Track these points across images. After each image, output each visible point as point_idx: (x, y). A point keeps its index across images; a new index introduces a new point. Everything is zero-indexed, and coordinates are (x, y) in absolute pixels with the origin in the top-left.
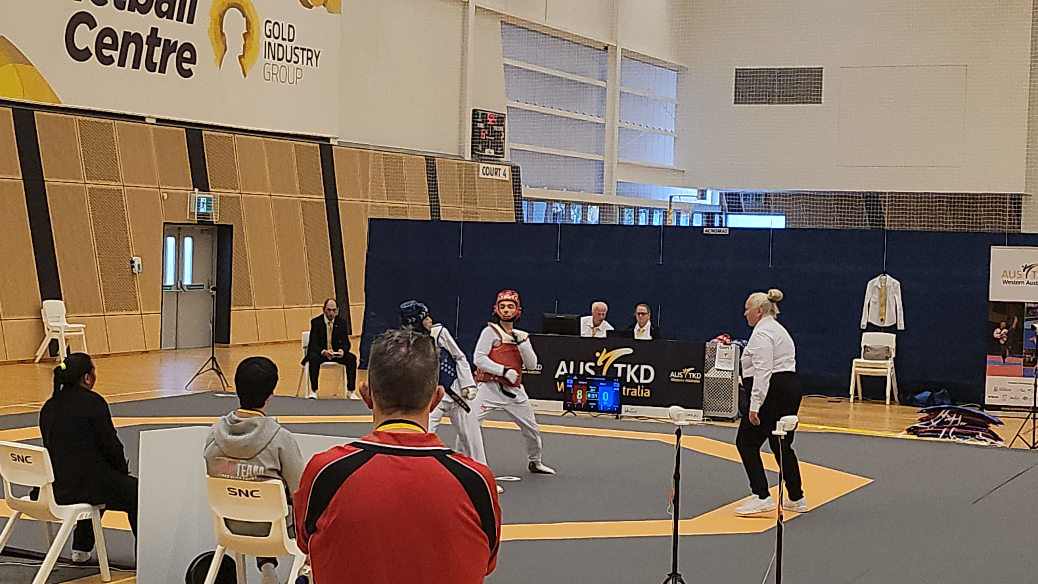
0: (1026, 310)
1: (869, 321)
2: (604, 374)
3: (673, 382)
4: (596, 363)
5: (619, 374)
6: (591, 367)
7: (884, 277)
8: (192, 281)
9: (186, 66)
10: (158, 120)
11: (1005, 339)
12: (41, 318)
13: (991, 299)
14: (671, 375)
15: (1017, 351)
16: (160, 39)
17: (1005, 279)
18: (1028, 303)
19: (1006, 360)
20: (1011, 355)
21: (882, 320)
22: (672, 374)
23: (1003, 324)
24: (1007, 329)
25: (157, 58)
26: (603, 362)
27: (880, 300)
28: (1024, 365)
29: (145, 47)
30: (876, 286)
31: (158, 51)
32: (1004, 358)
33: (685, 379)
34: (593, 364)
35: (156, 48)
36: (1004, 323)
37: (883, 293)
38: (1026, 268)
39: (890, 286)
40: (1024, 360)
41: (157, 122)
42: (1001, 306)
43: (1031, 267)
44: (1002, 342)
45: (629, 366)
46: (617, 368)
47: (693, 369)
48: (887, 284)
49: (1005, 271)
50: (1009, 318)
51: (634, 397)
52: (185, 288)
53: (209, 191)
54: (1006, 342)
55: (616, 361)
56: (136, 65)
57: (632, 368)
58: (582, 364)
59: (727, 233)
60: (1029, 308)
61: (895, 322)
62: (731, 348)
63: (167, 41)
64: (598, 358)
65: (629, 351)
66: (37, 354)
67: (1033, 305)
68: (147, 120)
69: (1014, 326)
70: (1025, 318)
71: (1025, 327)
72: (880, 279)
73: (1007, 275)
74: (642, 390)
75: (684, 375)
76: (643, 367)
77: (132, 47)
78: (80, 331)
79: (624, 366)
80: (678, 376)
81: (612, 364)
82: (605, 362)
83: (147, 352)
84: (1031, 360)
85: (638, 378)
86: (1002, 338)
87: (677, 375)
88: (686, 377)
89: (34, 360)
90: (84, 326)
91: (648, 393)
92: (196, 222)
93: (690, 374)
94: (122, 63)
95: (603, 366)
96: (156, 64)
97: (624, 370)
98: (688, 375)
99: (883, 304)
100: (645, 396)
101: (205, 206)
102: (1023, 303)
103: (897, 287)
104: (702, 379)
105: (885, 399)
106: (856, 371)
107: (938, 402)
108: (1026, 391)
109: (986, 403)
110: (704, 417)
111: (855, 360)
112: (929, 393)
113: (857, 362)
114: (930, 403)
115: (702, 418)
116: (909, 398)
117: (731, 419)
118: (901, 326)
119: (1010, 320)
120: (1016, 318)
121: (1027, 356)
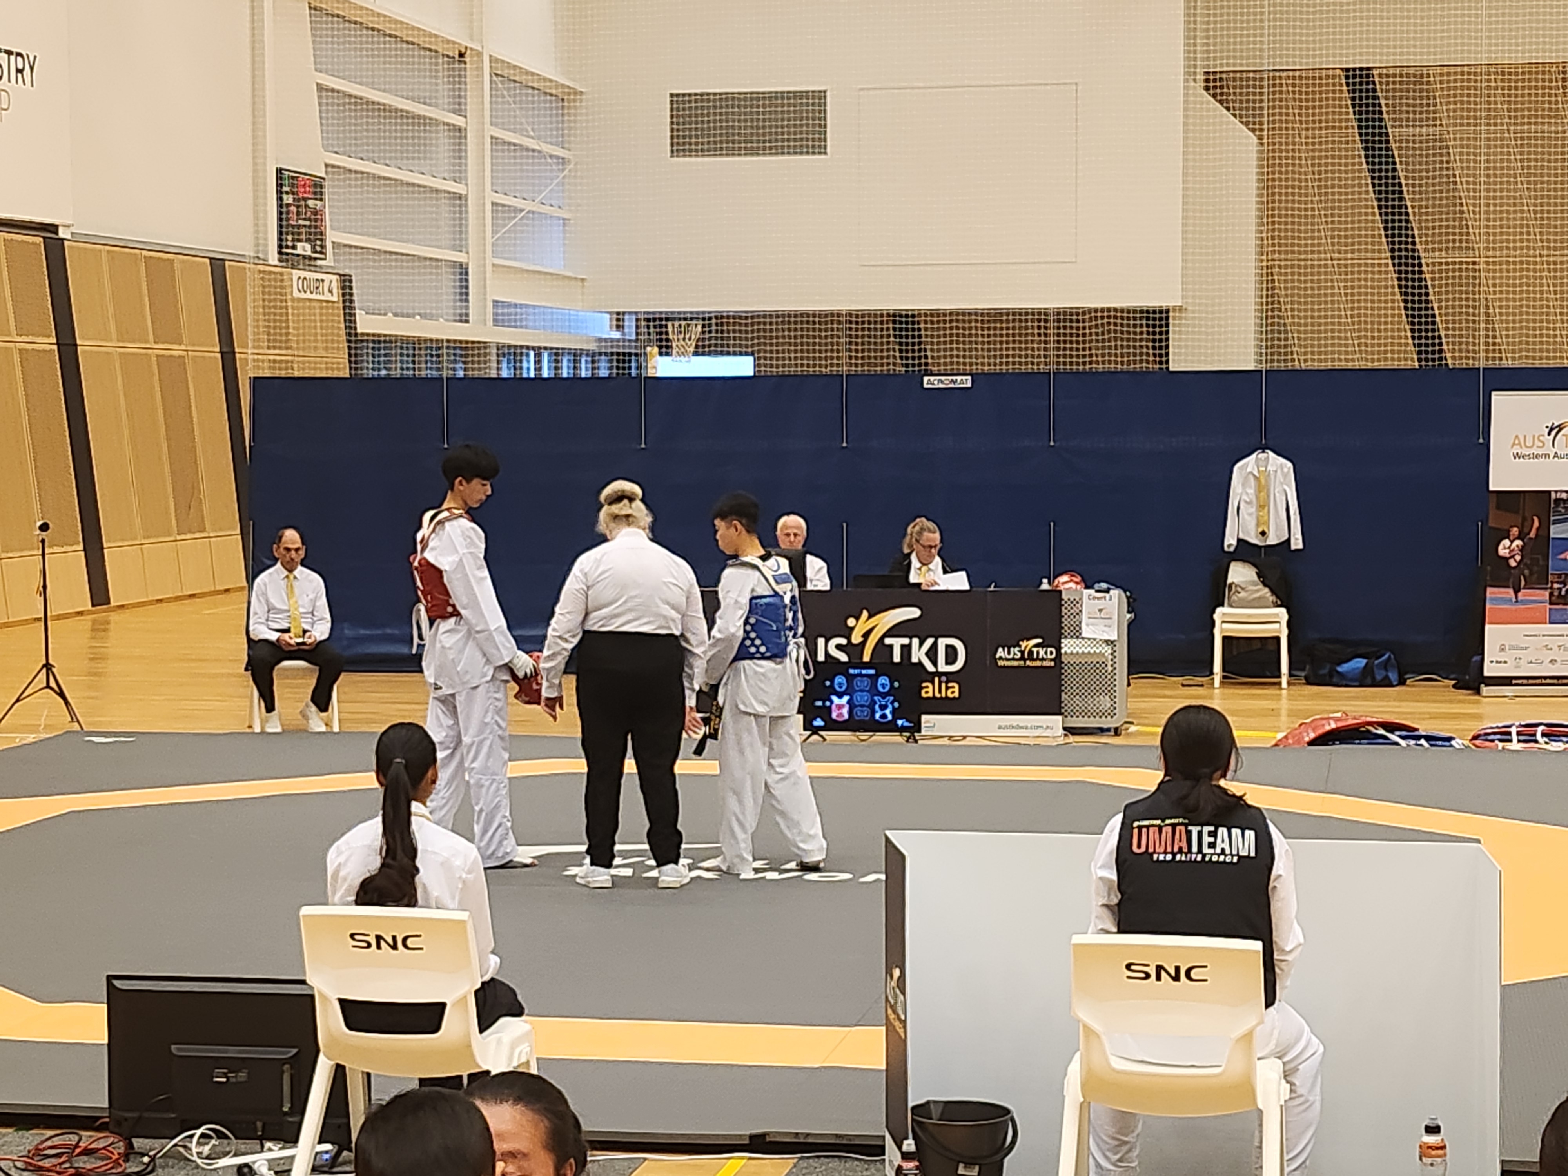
0: (1552, 505)
1: (1241, 536)
2: (866, 658)
3: (1004, 667)
4: (849, 638)
5: (897, 658)
6: (839, 647)
7: (1262, 456)
11: (1518, 558)
13: (1491, 488)
14: (998, 656)
15: (1540, 579)
17: (1517, 450)
18: (1556, 492)
19: (1520, 594)
20: (1529, 585)
21: (1263, 533)
22: (1000, 653)
23: (1515, 531)
24: (1522, 540)
26: (863, 636)
27: (1257, 498)
30: (1251, 473)
32: (1516, 592)
33: (1025, 660)
34: (843, 641)
36: (1515, 529)
37: (1262, 485)
38: (1552, 429)
39: (1276, 471)
40: (1551, 594)
42: (1511, 500)
43: (1560, 428)
44: (1513, 563)
45: (916, 641)
46: (891, 647)
47: (1039, 641)
48: (1269, 468)
49: (1517, 437)
50: (1524, 519)
51: (928, 698)
54: (1519, 563)
55: (890, 633)
57: (921, 644)
58: (821, 641)
59: (969, 385)
60: (1558, 501)
61: (1286, 537)
62: (1111, 599)
65: (914, 613)
67: (1564, 496)
69: (1532, 535)
70: (1552, 518)
71: (1552, 535)
72: (1257, 459)
73: (1519, 444)
74: (943, 685)
75: (1022, 652)
76: (943, 642)
79: (906, 641)
80: (1011, 656)
81: (881, 639)
82: (866, 635)
85: (935, 663)
86: (1513, 557)
87: (1009, 653)
88: (1026, 656)
91: (954, 691)
93: (1035, 650)
95: (863, 644)
97: (905, 650)
98: (1031, 652)
99: (1263, 506)
100: (950, 695)
102: (1549, 492)
103: (1289, 472)
104: (1058, 659)
105: (1279, 676)
106: (1222, 630)
107: (1379, 675)
108: (1555, 648)
109: (1486, 674)
110: (1065, 729)
111: (1219, 610)
112: (1364, 661)
113: (1224, 614)
114: (1366, 680)
115: (1061, 732)
116: (1325, 671)
117: (1108, 730)
118: (1297, 543)
119: (1527, 524)
120: (1536, 519)
121: (1556, 586)
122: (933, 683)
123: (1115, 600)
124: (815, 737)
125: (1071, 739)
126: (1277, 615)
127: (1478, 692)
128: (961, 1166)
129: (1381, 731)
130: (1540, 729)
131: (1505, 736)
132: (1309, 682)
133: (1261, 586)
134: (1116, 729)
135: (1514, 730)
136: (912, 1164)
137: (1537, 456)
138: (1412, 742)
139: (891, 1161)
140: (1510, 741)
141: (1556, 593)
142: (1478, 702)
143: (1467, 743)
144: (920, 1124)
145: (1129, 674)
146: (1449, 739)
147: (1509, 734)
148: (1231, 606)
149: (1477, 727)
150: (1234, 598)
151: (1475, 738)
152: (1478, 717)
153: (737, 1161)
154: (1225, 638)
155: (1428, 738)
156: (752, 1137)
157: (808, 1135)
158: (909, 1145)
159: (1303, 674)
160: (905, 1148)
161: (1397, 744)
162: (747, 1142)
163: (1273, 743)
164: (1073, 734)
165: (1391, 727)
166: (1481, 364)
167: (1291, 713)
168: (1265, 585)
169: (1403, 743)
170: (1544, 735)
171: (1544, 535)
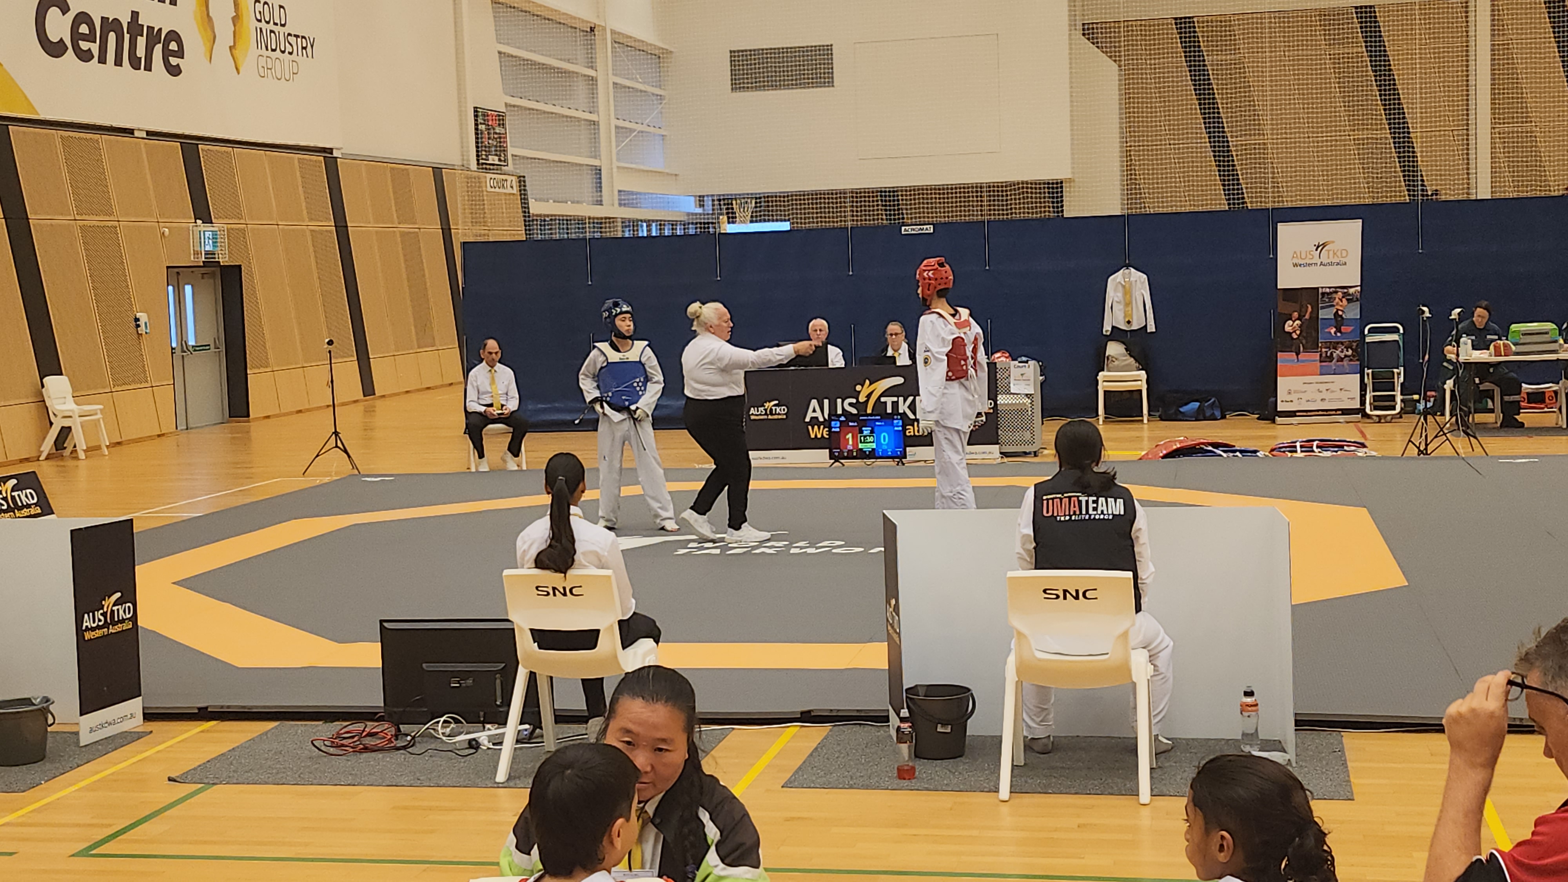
0: (1320, 297)
2: (869, 411)
4: (857, 399)
5: (889, 410)
6: (851, 404)
7: (1127, 271)
8: (196, 342)
9: (174, 61)
10: (148, 133)
11: (1298, 332)
12: (44, 401)
13: (1279, 287)
15: (1313, 346)
16: (143, 26)
17: (1295, 261)
18: (1322, 288)
19: (1300, 357)
20: (1306, 350)
23: (1296, 315)
24: (1300, 320)
25: (141, 52)
26: (867, 397)
27: (1124, 299)
28: (1321, 362)
29: (127, 37)
30: (1120, 283)
31: (141, 42)
32: (1297, 354)
34: (854, 401)
35: (139, 37)
36: (1296, 313)
37: (1127, 290)
38: (1318, 247)
40: (1321, 355)
41: (147, 135)
42: (1292, 294)
43: (1324, 245)
44: (1295, 336)
46: (885, 403)
49: (1295, 253)
50: (1301, 306)
51: (911, 436)
52: (190, 349)
53: (212, 223)
54: (1299, 336)
55: (884, 394)
56: (118, 62)
57: (905, 401)
58: (839, 401)
59: (932, 231)
60: (1323, 294)
62: (1029, 368)
63: (150, 29)
64: (859, 392)
65: (900, 380)
66: (42, 449)
67: (1328, 290)
68: (137, 134)
69: (1307, 317)
70: (1319, 306)
71: (1320, 317)
72: (1123, 274)
73: (1297, 257)
77: (112, 36)
78: (96, 414)
79: (895, 399)
81: (879, 398)
82: (869, 396)
83: (163, 435)
84: (1329, 354)
85: (914, 413)
86: (1295, 332)
89: (39, 456)
90: (101, 407)
92: (202, 264)
94: (102, 60)
95: (867, 402)
96: (140, 58)
99: (1128, 304)
101: (211, 242)
102: (1317, 289)
104: (995, 407)
105: (1142, 416)
106: (1103, 387)
107: (1208, 413)
108: (1324, 391)
109: (1279, 409)
110: (1001, 453)
111: (1100, 374)
112: (1198, 404)
113: (1105, 376)
114: (1199, 416)
115: (999, 455)
116: (1172, 411)
117: (1030, 453)
118: (1151, 328)
119: (1303, 310)
120: (1309, 307)
121: (1324, 350)
122: (913, 426)
123: (1032, 367)
124: (837, 464)
125: (1005, 460)
126: (1139, 375)
127: (1273, 421)
128: (939, 726)
129: (1210, 448)
130: (1315, 443)
131: (1292, 448)
132: (1162, 420)
133: (1128, 357)
134: (1035, 452)
135: (1298, 444)
136: (906, 725)
137: (1310, 265)
138: (1231, 454)
139: (893, 726)
140: (1296, 452)
141: (1324, 355)
142: (1274, 428)
143: (1267, 454)
144: (911, 699)
145: (1042, 418)
146: (1255, 452)
147: (1295, 447)
148: (1109, 371)
149: (1274, 444)
150: (1110, 365)
151: (1272, 450)
152: (1275, 437)
153: (793, 729)
154: (1105, 392)
155: (1241, 452)
156: (802, 713)
157: (838, 710)
158: (905, 713)
159: (1158, 414)
160: (902, 715)
161: (1220, 455)
162: (799, 716)
163: (1139, 457)
164: (1007, 457)
165: (1216, 445)
166: (1270, 205)
167: (1150, 439)
168: (1131, 356)
169: (1225, 455)
170: (1318, 447)
171: (1315, 317)
